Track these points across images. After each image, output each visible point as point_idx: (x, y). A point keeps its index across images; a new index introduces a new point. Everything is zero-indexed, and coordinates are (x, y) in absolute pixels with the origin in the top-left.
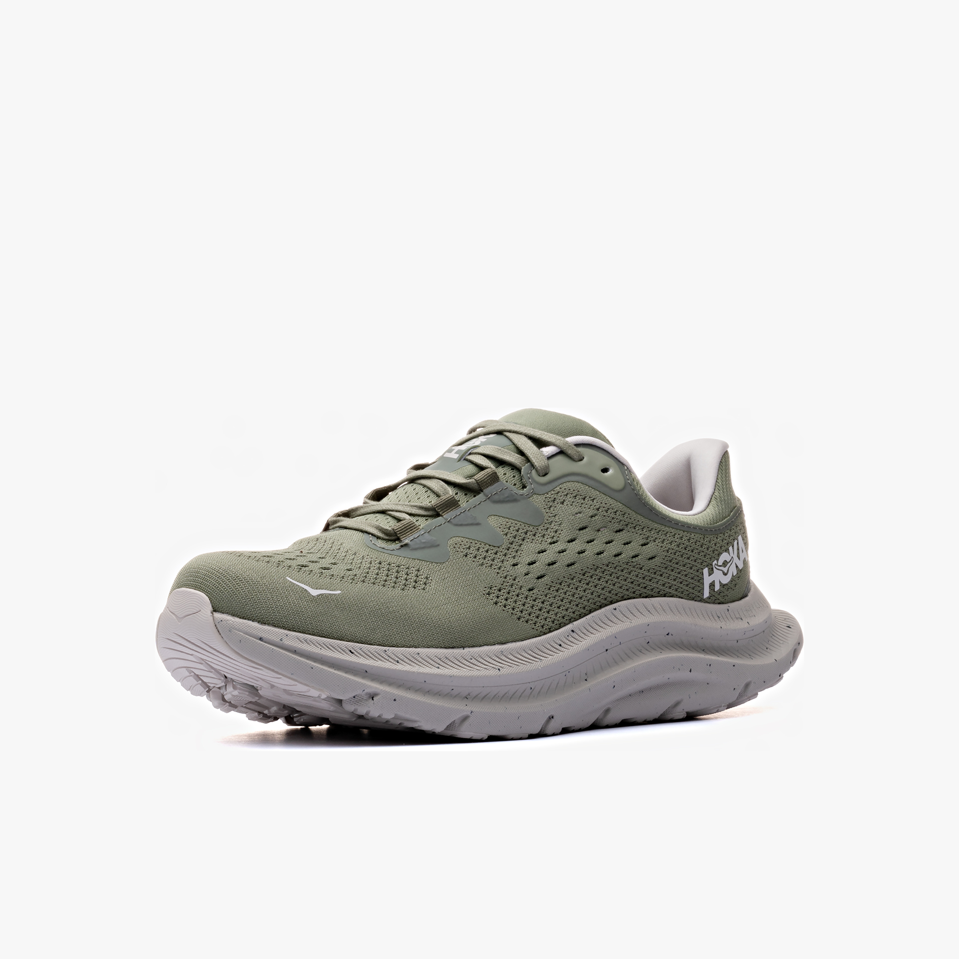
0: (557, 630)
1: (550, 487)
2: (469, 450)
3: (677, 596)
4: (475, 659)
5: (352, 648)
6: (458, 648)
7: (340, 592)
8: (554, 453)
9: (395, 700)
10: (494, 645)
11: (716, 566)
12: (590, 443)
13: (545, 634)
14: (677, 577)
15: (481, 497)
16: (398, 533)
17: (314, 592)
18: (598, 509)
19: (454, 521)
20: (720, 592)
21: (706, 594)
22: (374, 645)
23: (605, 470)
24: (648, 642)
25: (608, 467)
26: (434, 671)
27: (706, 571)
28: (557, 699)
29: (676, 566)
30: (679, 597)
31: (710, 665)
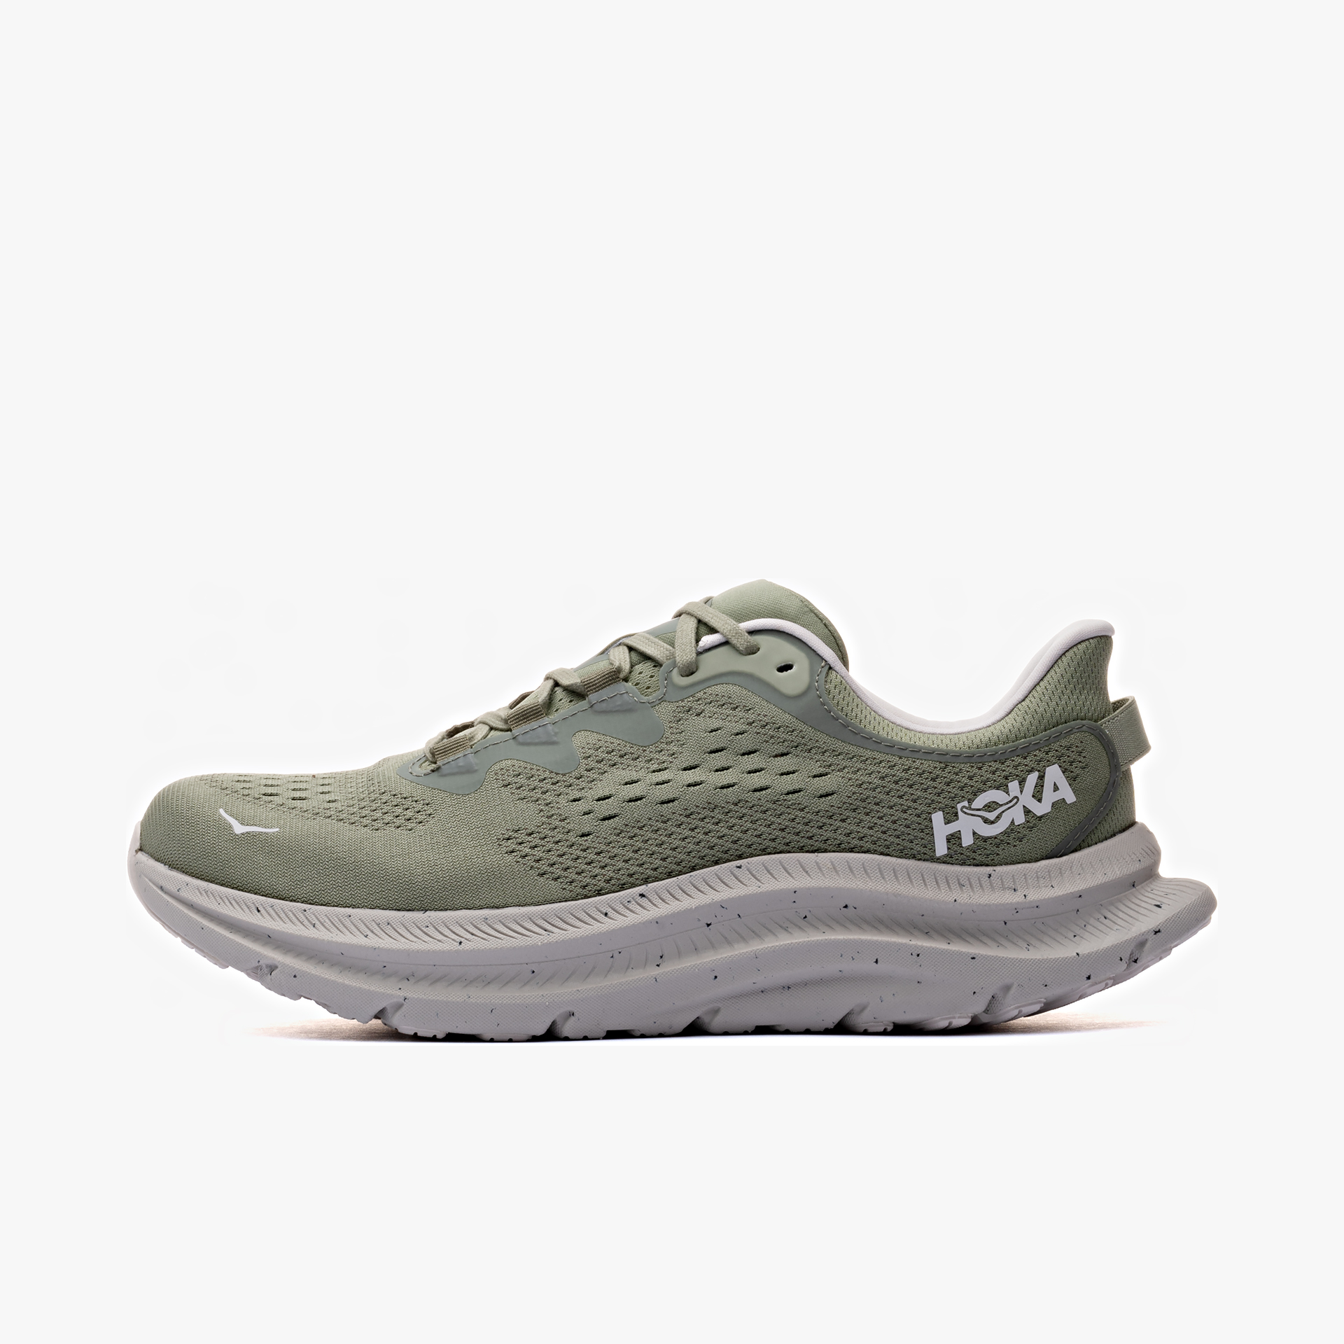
0: (614, 892)
1: (691, 692)
2: (620, 639)
3: (875, 852)
4: (434, 927)
5: (262, 904)
6: (418, 910)
7: (278, 829)
8: (716, 644)
9: (295, 976)
10: (481, 909)
11: (964, 810)
12: (775, 628)
13: (586, 897)
14: (876, 824)
15: (583, 704)
16: (438, 753)
17: (239, 829)
18: (750, 724)
19: (520, 739)
20: (972, 849)
21: (941, 849)
22: (298, 902)
23: (785, 668)
24: (806, 917)
25: (791, 663)
26: (360, 940)
27: (938, 818)
28: (580, 989)
29: (876, 808)
30: (882, 854)
31: (918, 955)
